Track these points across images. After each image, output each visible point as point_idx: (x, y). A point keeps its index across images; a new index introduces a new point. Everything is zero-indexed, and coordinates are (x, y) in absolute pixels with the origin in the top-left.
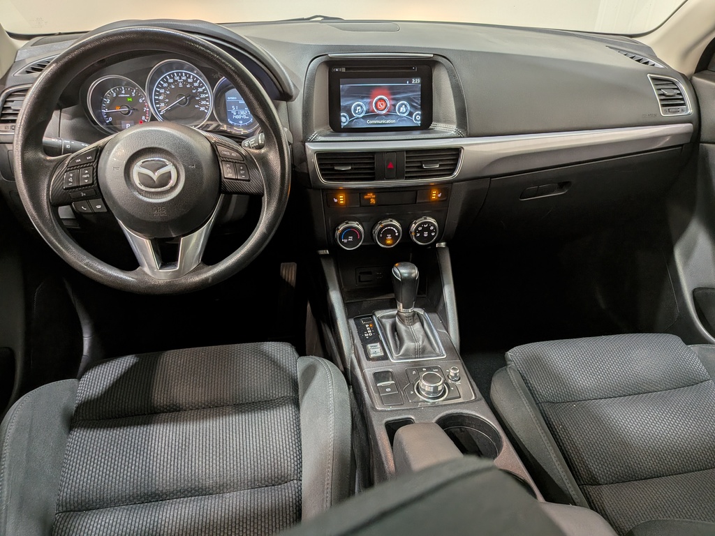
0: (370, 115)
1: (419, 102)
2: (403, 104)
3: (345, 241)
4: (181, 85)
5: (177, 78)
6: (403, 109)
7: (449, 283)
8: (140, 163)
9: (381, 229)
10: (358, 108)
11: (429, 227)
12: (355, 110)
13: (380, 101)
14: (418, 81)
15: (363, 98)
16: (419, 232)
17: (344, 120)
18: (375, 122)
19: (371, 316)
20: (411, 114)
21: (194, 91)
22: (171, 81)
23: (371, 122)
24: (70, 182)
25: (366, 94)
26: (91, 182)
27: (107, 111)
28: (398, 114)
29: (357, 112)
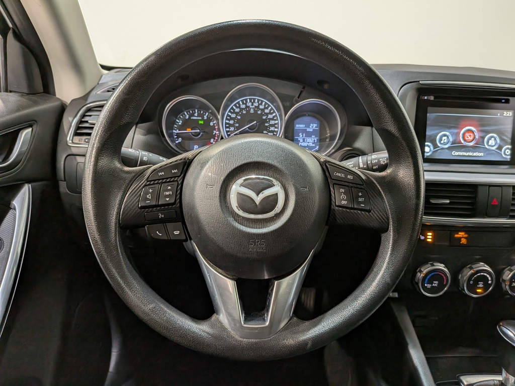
0: (456, 145)
1: (510, 136)
2: (492, 137)
3: (429, 286)
4: (252, 111)
5: (249, 104)
6: (492, 142)
9: (473, 275)
10: (444, 138)
12: (441, 140)
13: (468, 132)
14: (510, 114)
15: (450, 128)
17: (428, 150)
18: (461, 154)
20: (500, 148)
21: (264, 117)
22: (243, 106)
23: (457, 153)
24: (148, 199)
25: (454, 124)
26: (173, 201)
27: (178, 131)
28: (487, 146)
29: (442, 142)
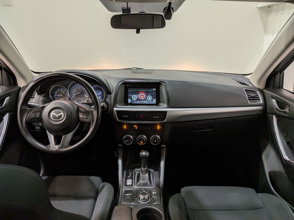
0: (138, 100)
1: (155, 96)
2: (150, 97)
3: (126, 141)
4: (80, 89)
5: (79, 86)
7: (163, 160)
8: (53, 112)
9: (139, 138)
11: (156, 138)
12: (133, 98)
13: (142, 95)
14: (155, 89)
15: (136, 94)
16: (153, 140)
17: (129, 101)
19: (133, 170)
20: (152, 100)
21: (84, 91)
22: (77, 87)
23: (139, 102)
24: (33, 116)
26: (39, 117)
27: (56, 96)
28: (148, 100)
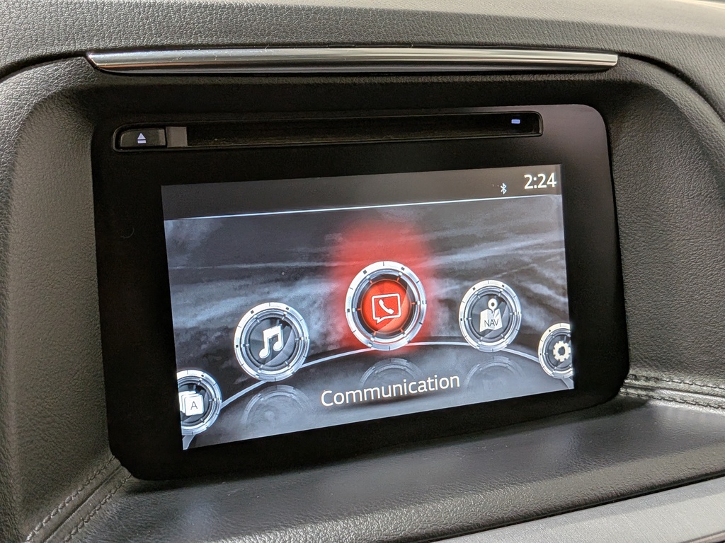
0: (336, 358)
1: (561, 277)
2: (490, 294)
6: (491, 317)
10: (269, 333)
12: (254, 344)
15: (292, 278)
18: (363, 394)
20: (527, 339)
23: (343, 397)
25: (310, 258)
28: (471, 342)
29: (264, 353)
